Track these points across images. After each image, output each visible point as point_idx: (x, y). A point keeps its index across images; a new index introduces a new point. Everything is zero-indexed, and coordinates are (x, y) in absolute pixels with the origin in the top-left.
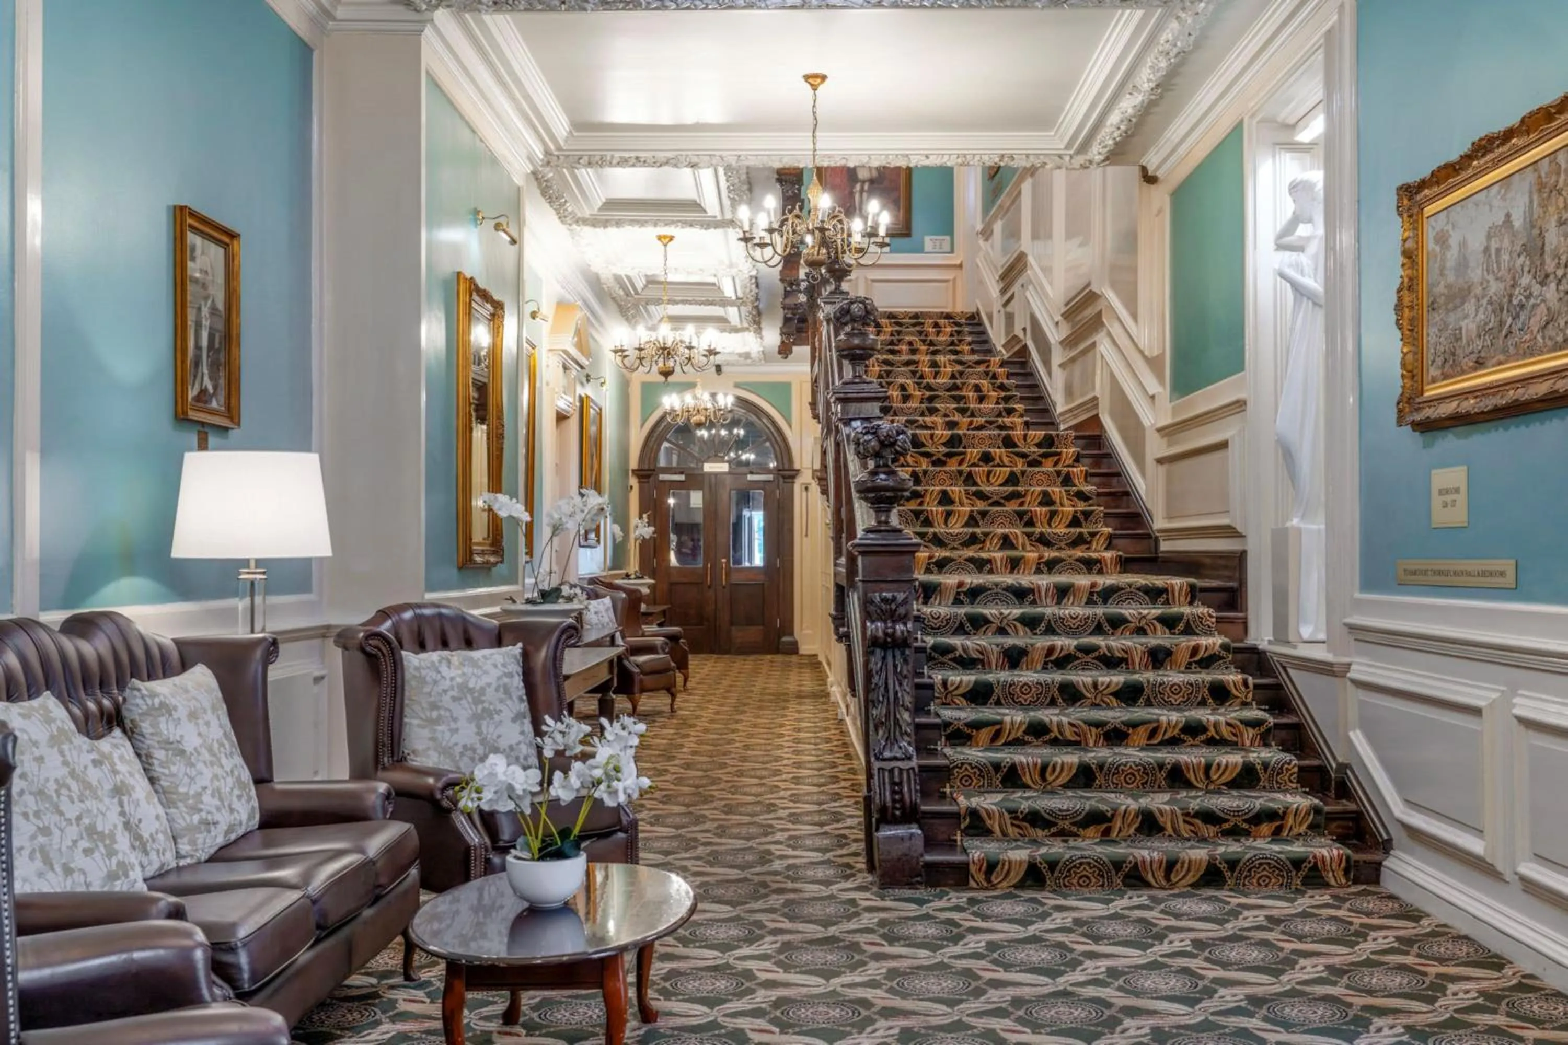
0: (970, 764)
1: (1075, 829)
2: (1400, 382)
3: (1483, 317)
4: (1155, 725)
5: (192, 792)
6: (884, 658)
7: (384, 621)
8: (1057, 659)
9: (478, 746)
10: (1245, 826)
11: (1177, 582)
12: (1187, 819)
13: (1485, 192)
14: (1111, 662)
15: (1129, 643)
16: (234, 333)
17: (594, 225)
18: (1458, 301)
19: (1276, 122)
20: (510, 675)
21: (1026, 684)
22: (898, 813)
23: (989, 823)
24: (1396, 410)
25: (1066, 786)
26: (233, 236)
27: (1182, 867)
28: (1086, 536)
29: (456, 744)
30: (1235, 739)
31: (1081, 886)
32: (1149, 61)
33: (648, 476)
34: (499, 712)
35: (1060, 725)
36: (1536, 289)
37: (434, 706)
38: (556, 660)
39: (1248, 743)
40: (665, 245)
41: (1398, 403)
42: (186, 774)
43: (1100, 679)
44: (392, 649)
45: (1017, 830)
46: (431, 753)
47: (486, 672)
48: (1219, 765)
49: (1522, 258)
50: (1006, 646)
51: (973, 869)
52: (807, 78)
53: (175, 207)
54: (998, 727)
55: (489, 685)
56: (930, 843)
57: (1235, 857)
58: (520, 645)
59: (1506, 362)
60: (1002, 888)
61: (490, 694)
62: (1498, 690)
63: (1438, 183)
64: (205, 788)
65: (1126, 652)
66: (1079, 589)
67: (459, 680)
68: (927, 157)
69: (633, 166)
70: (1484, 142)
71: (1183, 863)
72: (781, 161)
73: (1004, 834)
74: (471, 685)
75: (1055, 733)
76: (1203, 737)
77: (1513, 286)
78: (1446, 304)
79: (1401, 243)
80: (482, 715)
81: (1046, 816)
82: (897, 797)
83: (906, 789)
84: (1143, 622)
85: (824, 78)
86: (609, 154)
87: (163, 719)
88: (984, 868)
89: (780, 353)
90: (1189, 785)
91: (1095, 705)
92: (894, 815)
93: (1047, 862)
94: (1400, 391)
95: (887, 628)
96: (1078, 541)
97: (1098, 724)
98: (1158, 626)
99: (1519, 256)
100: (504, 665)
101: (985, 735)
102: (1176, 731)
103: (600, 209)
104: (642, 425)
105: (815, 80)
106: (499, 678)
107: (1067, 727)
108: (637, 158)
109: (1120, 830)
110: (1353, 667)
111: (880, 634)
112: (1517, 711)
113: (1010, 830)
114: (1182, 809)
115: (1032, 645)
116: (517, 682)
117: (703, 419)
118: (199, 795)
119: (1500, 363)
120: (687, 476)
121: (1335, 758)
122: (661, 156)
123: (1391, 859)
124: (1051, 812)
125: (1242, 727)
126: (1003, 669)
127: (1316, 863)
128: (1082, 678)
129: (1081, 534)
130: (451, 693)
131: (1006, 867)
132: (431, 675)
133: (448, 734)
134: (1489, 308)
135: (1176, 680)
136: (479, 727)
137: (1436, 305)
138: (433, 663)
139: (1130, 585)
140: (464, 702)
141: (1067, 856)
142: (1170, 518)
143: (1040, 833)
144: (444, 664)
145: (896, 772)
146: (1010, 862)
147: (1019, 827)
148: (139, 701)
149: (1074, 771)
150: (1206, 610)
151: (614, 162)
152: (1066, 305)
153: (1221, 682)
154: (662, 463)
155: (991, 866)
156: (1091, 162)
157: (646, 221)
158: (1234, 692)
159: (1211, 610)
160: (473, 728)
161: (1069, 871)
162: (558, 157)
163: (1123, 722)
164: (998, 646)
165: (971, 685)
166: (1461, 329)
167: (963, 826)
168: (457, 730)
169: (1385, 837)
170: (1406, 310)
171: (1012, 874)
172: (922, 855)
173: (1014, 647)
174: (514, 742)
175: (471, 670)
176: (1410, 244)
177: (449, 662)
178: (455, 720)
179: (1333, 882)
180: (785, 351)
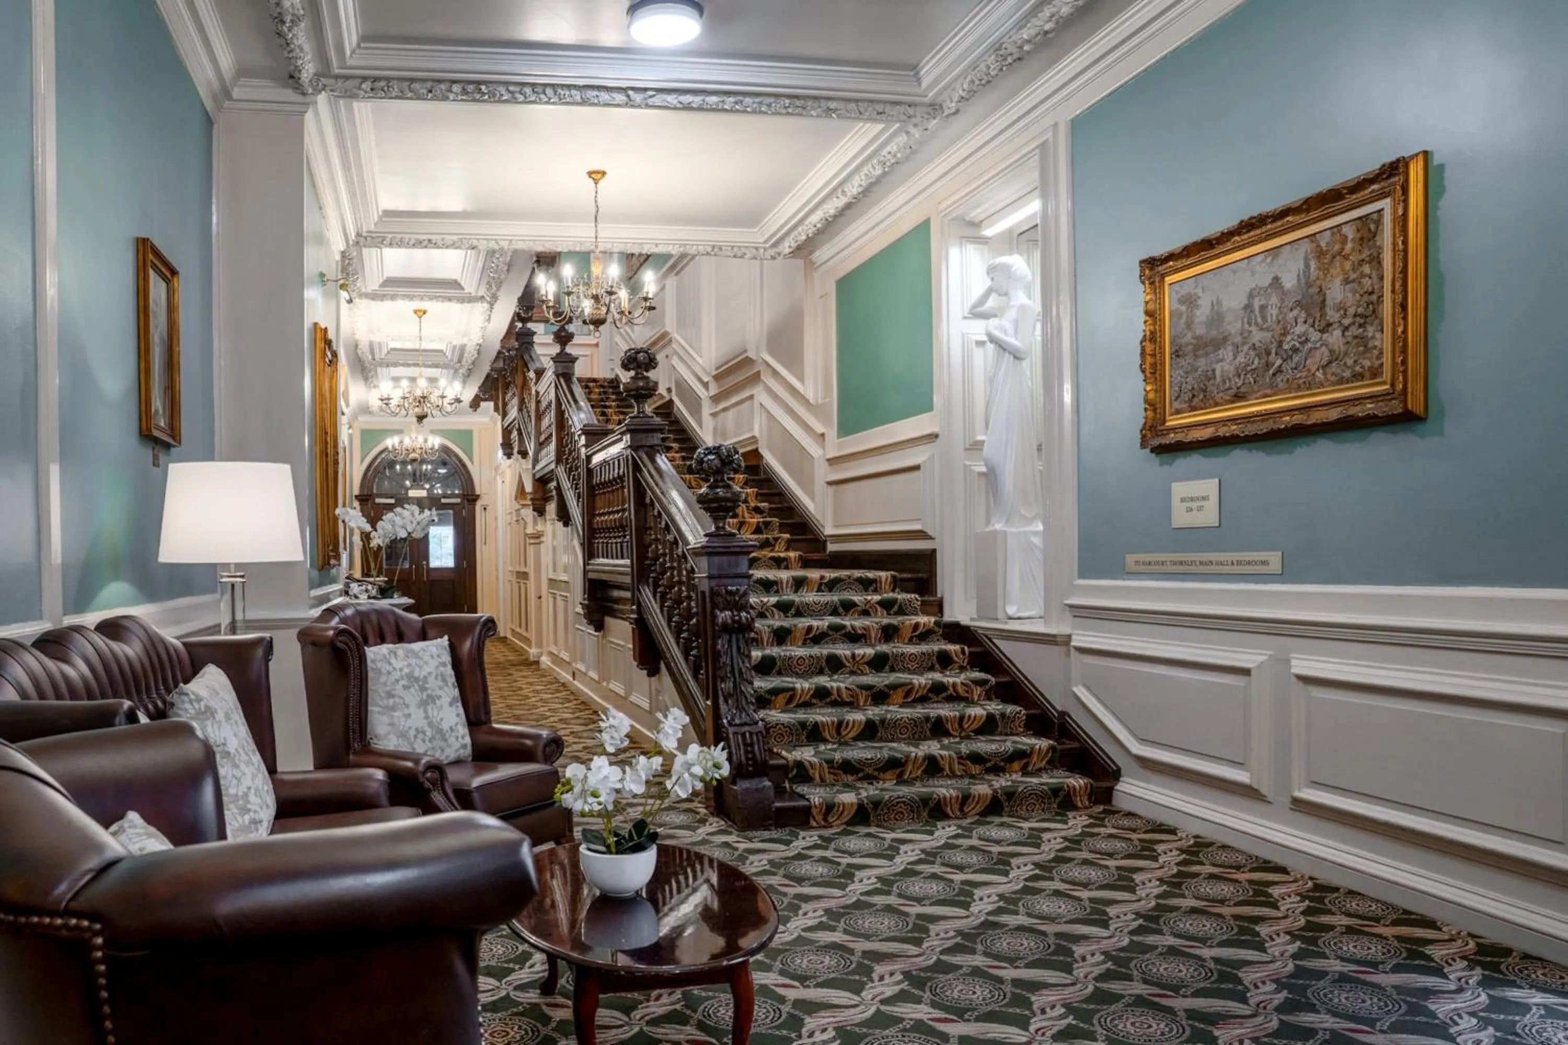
0: (783, 724)
1: (876, 773)
2: (1143, 414)
3: (1243, 360)
4: (909, 687)
5: (240, 794)
6: (730, 641)
7: (332, 619)
8: (814, 636)
9: (426, 728)
10: (1002, 764)
11: (883, 575)
12: (962, 761)
13: (1246, 261)
14: (854, 637)
15: (867, 623)
16: (175, 360)
17: (373, 299)
18: (1210, 348)
19: (964, 220)
20: (444, 665)
21: (801, 657)
22: (751, 769)
23: (811, 772)
24: (1140, 436)
25: (856, 739)
26: (174, 272)
27: (973, 800)
28: (771, 540)
29: (410, 728)
30: (966, 695)
31: (897, 820)
32: (865, 170)
33: (367, 500)
34: (439, 697)
35: (839, 689)
36: (1314, 336)
37: (390, 695)
38: (479, 649)
39: (976, 698)
40: (420, 317)
41: (1141, 431)
42: (234, 776)
43: (857, 652)
44: (358, 645)
45: (832, 776)
46: (391, 736)
47: (426, 663)
48: (969, 717)
49: (1295, 312)
50: (775, 627)
51: (814, 811)
52: (590, 174)
53: (138, 239)
54: (791, 693)
55: (430, 674)
56: (780, 792)
57: (1011, 789)
58: (446, 637)
59: (1275, 394)
60: (838, 826)
61: (432, 683)
62: (1265, 655)
63: (1188, 256)
64: (249, 788)
65: (865, 629)
66: (811, 581)
67: (406, 670)
68: (657, 245)
69: (426, 247)
70: (1254, 221)
71: (974, 797)
72: (543, 246)
73: (822, 780)
74: (416, 674)
75: (835, 696)
76: (944, 695)
77: (1284, 335)
78: (1195, 351)
79: (1143, 304)
80: (429, 701)
81: (855, 764)
82: (750, 756)
83: (756, 748)
84: (868, 605)
85: (604, 173)
86: (407, 236)
87: (209, 723)
88: (823, 811)
89: (471, 407)
90: (947, 734)
91: (853, 673)
92: (747, 770)
93: (872, 803)
94: (1143, 421)
95: (734, 616)
96: (766, 544)
97: (868, 688)
98: (879, 609)
99: (1291, 310)
100: (439, 656)
101: (781, 699)
102: (925, 691)
103: (381, 286)
104: (362, 462)
105: (596, 175)
106: (437, 667)
107: (844, 690)
108: (430, 241)
109: (911, 773)
110: (1074, 637)
111: (729, 621)
112: (1295, 670)
113: (827, 776)
114: (956, 753)
115: (795, 626)
116: (449, 671)
117: (417, 456)
118: (246, 795)
119: (1266, 396)
120: (396, 500)
121: (1054, 708)
122: (449, 239)
123: (1120, 784)
124: (860, 761)
125: (973, 686)
126: (772, 645)
127: (1069, 792)
128: (843, 650)
129: (767, 539)
130: (402, 682)
131: (841, 808)
132: (384, 667)
133: (403, 720)
134: (1252, 353)
135: (913, 651)
136: (426, 712)
137: (1180, 353)
138: (384, 655)
139: (849, 577)
140: (412, 690)
141: (887, 797)
142: (836, 526)
143: (850, 779)
144: (392, 655)
145: (748, 735)
146: (844, 804)
147: (835, 774)
148: (188, 706)
149: (862, 727)
150: (913, 596)
151: (411, 243)
152: (717, 369)
153: (946, 651)
154: (375, 491)
155: (829, 808)
156: (779, 254)
157: (415, 296)
158: (955, 658)
159: (917, 596)
160: (421, 713)
161: (889, 809)
162: (366, 238)
163: (886, 686)
164: (769, 627)
165: (759, 659)
166: (1214, 371)
167: (790, 776)
168: (409, 715)
169: (1115, 768)
170: (1148, 357)
171: (846, 813)
172: (773, 803)
173: (782, 628)
174: (453, 723)
175: (414, 661)
176: (1151, 307)
177: (395, 654)
178: (407, 706)
179: (1079, 805)
180: (475, 404)
